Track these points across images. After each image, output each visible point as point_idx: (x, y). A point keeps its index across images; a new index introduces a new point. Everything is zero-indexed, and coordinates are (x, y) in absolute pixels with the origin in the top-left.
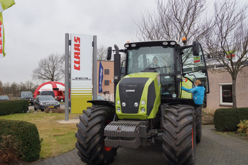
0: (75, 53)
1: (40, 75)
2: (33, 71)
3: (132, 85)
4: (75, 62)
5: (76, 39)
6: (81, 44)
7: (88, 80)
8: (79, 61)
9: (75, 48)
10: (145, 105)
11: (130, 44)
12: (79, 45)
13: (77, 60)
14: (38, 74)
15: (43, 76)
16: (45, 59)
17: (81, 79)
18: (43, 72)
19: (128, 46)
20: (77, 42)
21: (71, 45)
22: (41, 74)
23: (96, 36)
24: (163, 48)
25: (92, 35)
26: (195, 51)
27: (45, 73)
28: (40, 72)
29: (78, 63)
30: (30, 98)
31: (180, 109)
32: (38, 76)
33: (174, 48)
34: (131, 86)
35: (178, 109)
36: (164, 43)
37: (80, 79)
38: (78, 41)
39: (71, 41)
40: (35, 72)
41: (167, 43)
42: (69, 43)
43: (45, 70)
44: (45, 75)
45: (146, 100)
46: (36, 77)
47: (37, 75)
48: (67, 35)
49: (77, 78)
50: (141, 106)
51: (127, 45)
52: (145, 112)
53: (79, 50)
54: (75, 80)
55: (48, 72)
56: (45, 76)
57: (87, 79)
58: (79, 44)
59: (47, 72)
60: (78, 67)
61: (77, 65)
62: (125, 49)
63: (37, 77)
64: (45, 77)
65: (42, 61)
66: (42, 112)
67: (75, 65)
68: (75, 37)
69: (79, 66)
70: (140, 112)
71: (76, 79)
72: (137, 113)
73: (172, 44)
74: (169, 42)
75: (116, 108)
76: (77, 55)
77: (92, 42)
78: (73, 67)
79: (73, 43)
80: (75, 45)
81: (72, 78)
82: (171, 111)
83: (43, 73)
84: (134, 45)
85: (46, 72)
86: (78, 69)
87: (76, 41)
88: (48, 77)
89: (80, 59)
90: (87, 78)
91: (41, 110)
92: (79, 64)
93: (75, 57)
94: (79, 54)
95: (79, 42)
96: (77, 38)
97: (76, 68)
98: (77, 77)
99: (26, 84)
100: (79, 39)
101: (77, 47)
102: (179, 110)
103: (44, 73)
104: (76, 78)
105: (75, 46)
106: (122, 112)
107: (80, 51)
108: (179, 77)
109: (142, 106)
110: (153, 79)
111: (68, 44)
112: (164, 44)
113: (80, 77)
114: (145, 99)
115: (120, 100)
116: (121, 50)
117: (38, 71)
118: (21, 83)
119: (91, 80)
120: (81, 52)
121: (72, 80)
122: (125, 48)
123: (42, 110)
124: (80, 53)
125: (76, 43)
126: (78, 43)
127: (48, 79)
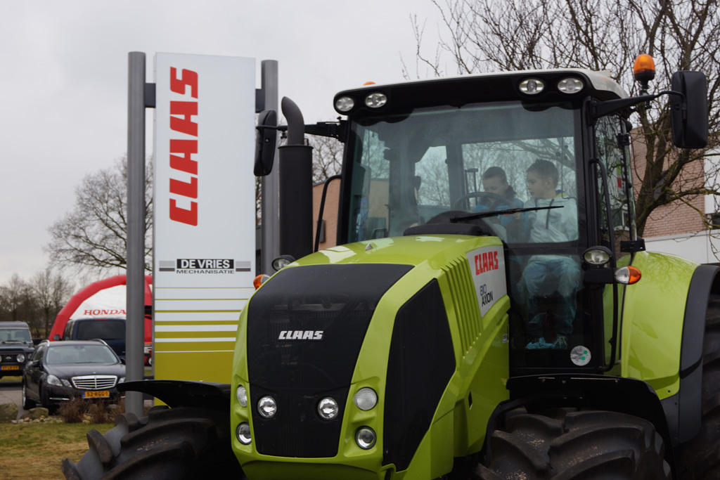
0: (175, 145)
1: (83, 246)
2: (50, 230)
3: (325, 307)
4: (176, 187)
5: (179, 76)
6: (200, 100)
7: (238, 270)
8: (194, 181)
9: (172, 119)
10: (372, 414)
11: (359, 96)
12: (191, 108)
13: (185, 177)
14: (73, 243)
15: (96, 252)
16: (104, 174)
17: (204, 267)
18: (95, 231)
19: (348, 104)
20: (182, 92)
21: (154, 106)
22: (87, 240)
23: (274, 64)
24: (526, 108)
25: (254, 59)
26: (685, 122)
27: (106, 238)
28: (83, 234)
29: (190, 190)
30: (21, 351)
31: (566, 431)
32: (76, 252)
33: (579, 110)
34: (319, 307)
35: (555, 432)
36: (527, 86)
37: (197, 266)
38: (188, 88)
39: (153, 86)
40: (61, 231)
41: (539, 85)
42: (145, 96)
43: (106, 225)
44: (103, 244)
45: (382, 386)
46: (66, 254)
47: (67, 247)
48: (137, 62)
49: (185, 264)
50: (351, 415)
51: (343, 100)
52: (377, 451)
53: (193, 129)
54: (172, 270)
55: (120, 232)
56: (103, 248)
57: (232, 267)
58: (193, 100)
59: (116, 233)
60: (188, 208)
61: (184, 203)
62: (339, 118)
63: (71, 256)
64: (105, 255)
65: (92, 183)
66: (51, 419)
67: (173, 202)
68: (173, 71)
69: (194, 205)
70: (346, 446)
71: (179, 266)
72: (334, 452)
73: (566, 87)
74: (551, 80)
75: (234, 422)
76: (183, 155)
77: (257, 90)
78: (161, 211)
79: (165, 96)
80: (176, 107)
81: (161, 263)
82: (515, 443)
83: (97, 239)
84: (380, 99)
85: (111, 232)
86: (189, 217)
87: (177, 86)
88: (119, 258)
89: (196, 172)
90: (231, 262)
91: (46, 410)
92: (195, 196)
93: (175, 163)
94: (192, 147)
95: (195, 94)
96: (185, 72)
97: (177, 214)
98: (183, 257)
99: (34, 284)
100: (191, 78)
101: (184, 117)
102: (558, 441)
103: (102, 237)
104: (179, 261)
105: (172, 112)
106: (261, 447)
107: (195, 134)
108: (597, 260)
109: (360, 416)
110: (438, 274)
111: (139, 102)
112: (524, 89)
113: (199, 257)
114: (376, 379)
115: (248, 385)
116: (318, 123)
117: (74, 229)
118: (15, 281)
119: (249, 270)
120: (201, 138)
121: (161, 270)
122: (338, 115)
123: (53, 410)
124: (195, 143)
125: (178, 97)
126: (187, 97)
127: (118, 262)
